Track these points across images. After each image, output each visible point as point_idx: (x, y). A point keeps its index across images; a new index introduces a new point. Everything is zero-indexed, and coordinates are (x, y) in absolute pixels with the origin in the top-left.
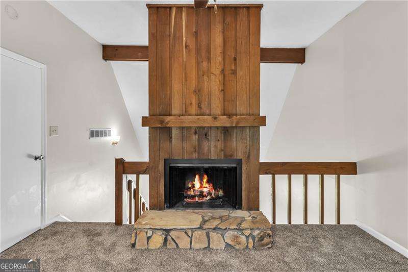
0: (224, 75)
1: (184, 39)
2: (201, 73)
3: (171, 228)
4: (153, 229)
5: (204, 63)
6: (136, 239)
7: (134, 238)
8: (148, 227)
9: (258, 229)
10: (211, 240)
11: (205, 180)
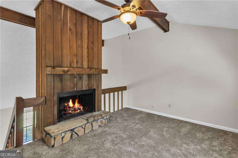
0: (88, 49)
1: (69, 25)
2: (78, 46)
3: (74, 127)
4: (64, 132)
5: (79, 41)
6: (55, 141)
7: (54, 142)
8: (61, 132)
9: (108, 115)
10: (93, 126)
11: (76, 102)
